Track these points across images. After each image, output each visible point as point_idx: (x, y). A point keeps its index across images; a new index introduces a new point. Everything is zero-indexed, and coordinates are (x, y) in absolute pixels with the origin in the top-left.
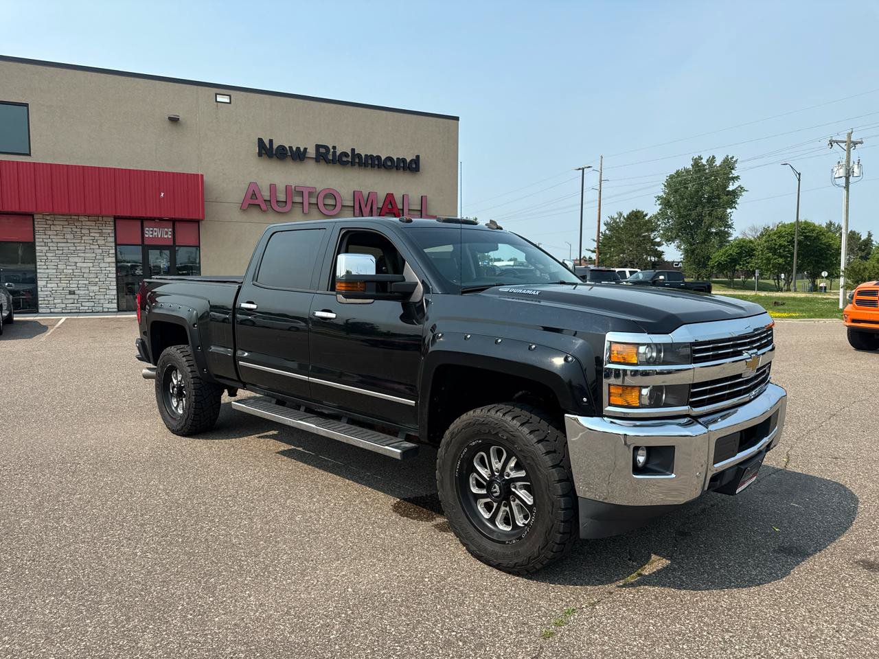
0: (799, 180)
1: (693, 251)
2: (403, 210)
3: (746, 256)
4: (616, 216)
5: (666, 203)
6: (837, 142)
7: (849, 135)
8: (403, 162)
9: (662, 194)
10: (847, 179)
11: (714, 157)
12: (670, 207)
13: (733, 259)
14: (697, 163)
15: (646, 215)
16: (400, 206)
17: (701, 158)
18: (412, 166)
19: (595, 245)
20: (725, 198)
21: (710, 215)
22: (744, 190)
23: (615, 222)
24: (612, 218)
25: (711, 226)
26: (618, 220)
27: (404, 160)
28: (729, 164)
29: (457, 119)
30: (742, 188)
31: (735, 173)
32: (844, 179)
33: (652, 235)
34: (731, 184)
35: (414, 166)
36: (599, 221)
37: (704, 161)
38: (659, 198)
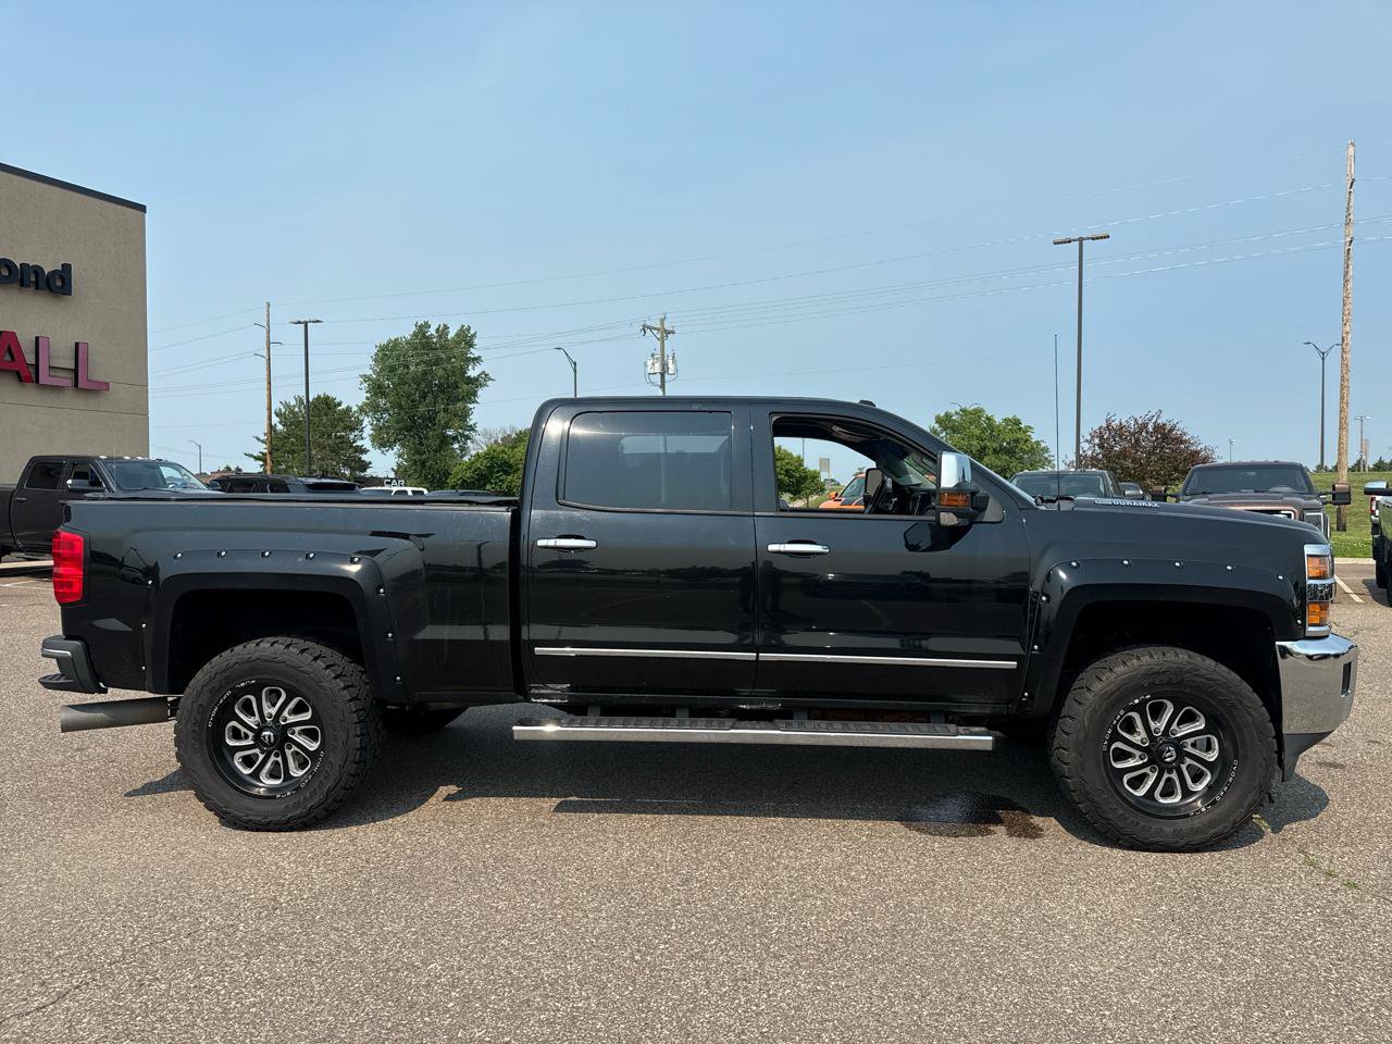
0: (575, 371)
1: (423, 463)
2: (37, 366)
3: (498, 472)
4: (293, 403)
5: (377, 389)
6: (650, 328)
7: (662, 321)
8: (35, 272)
9: (371, 372)
10: (662, 375)
11: (446, 327)
12: (384, 395)
13: (482, 475)
14: (422, 329)
15: (340, 404)
16: (30, 359)
17: (427, 325)
18: (56, 284)
19: (263, 448)
20: (465, 386)
21: (446, 410)
22: (490, 379)
23: (292, 412)
24: (287, 405)
25: (447, 426)
26: (297, 409)
27: (37, 270)
28: (466, 338)
29: (142, 208)
30: (486, 375)
31: (474, 353)
32: (659, 375)
33: (352, 437)
34: (470, 367)
35: (59, 283)
36: (270, 409)
37: (432, 331)
38: (366, 378)
